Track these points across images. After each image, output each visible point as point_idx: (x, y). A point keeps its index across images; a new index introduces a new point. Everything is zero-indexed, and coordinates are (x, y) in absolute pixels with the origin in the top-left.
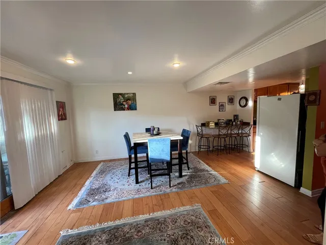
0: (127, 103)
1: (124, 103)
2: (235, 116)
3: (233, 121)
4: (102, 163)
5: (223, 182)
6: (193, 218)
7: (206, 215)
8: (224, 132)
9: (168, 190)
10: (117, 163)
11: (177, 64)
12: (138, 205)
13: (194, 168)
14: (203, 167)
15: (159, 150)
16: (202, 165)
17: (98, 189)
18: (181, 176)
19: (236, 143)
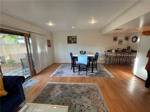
0: (73, 41)
1: (72, 40)
2: (128, 47)
3: (127, 49)
4: (63, 64)
5: (112, 77)
6: (93, 87)
7: (98, 87)
8: (119, 55)
9: (86, 76)
10: (68, 64)
11: (93, 22)
12: (72, 79)
13: (100, 70)
14: (104, 70)
15: (82, 60)
16: (104, 69)
17: (60, 72)
18: (92, 72)
19: (126, 61)
